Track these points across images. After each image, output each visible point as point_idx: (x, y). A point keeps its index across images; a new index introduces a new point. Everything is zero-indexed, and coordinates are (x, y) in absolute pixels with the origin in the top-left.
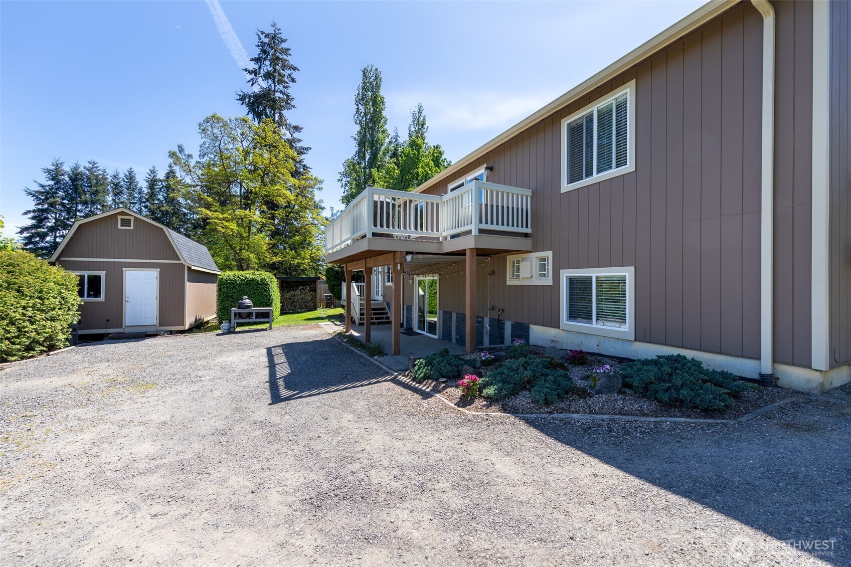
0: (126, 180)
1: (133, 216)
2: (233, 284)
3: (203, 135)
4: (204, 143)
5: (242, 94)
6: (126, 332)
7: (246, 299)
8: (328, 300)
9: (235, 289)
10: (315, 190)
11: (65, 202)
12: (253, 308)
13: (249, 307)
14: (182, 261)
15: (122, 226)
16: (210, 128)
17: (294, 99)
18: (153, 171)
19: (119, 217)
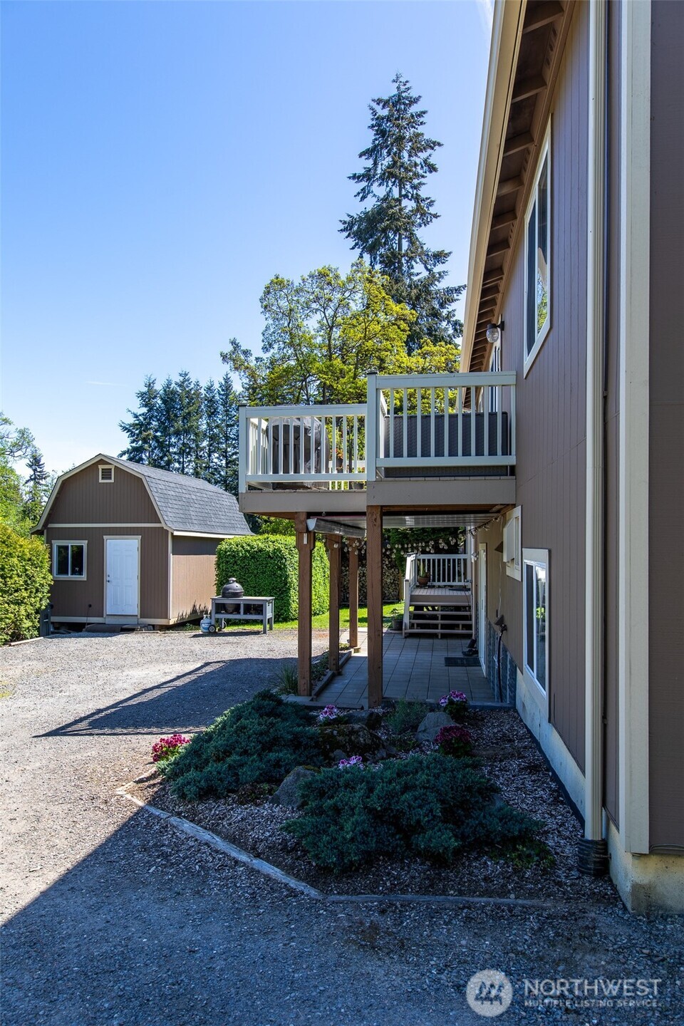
0: (222, 393)
1: (112, 465)
2: (234, 556)
3: (267, 315)
4: (267, 328)
5: (348, 219)
6: (107, 623)
7: (234, 581)
9: (237, 565)
11: (159, 434)
12: (244, 598)
13: (236, 595)
14: (163, 525)
15: (102, 478)
16: (274, 301)
17: (434, 201)
19: (101, 467)
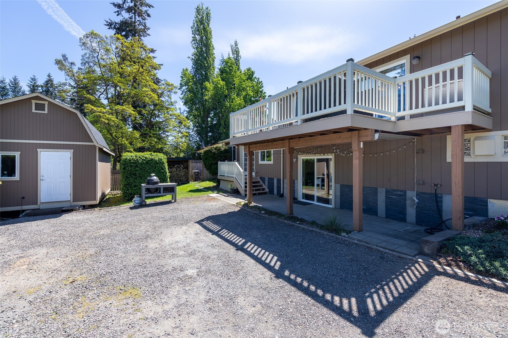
0: (12, 85)
1: (47, 100)
2: (135, 163)
3: (83, 47)
4: (85, 54)
5: (109, 21)
6: (42, 208)
7: (154, 176)
8: (196, 175)
9: (137, 167)
10: (172, 93)
12: (160, 184)
13: (156, 183)
14: (95, 143)
15: (36, 109)
16: (89, 43)
17: (149, 29)
18: (34, 79)
19: (34, 102)
